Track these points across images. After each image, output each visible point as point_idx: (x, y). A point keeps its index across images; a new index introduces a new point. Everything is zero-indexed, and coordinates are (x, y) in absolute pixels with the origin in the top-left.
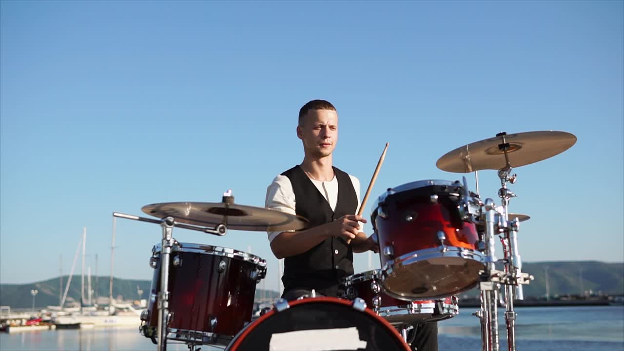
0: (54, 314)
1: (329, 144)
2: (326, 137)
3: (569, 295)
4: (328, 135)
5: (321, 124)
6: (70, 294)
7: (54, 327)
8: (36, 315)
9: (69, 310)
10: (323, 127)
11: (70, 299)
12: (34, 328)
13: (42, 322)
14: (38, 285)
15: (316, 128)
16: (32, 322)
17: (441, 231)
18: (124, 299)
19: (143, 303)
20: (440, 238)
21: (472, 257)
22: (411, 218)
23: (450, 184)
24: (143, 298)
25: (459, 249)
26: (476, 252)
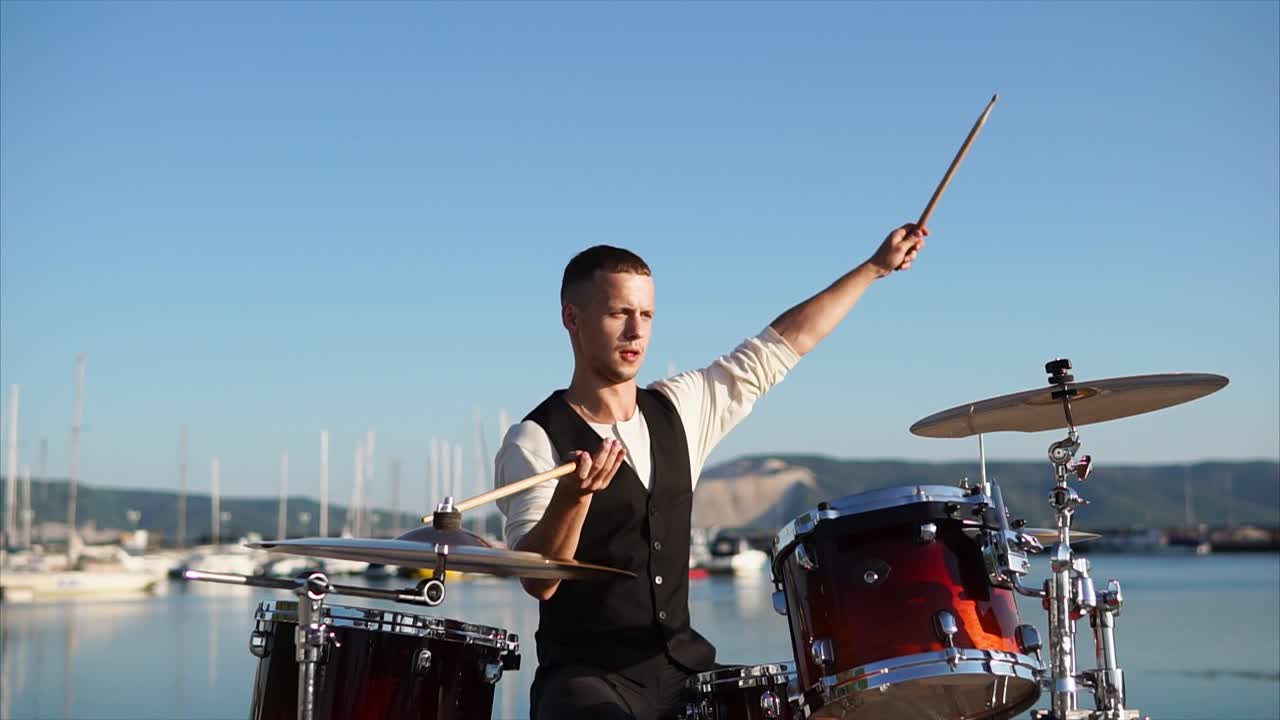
1: (637, 353)
2: (635, 337)
4: (640, 332)
10: (629, 312)
15: (613, 315)
17: (947, 611)
18: (99, 528)
19: (140, 538)
20: (945, 629)
21: (1014, 672)
22: (876, 577)
23: (961, 495)
24: (141, 526)
25: (987, 654)
26: (1021, 658)
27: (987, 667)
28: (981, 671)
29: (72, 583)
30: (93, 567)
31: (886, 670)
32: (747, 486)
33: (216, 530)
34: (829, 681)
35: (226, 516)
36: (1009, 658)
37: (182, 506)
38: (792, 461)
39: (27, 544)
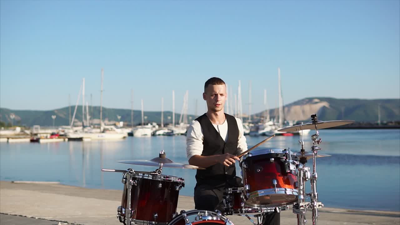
0: (66, 131)
1: (220, 105)
2: (218, 101)
3: (393, 121)
4: (219, 99)
5: (215, 93)
6: (76, 117)
7: (67, 140)
8: (55, 131)
9: (76, 129)
10: (216, 95)
11: (76, 120)
12: (55, 140)
13: (60, 136)
14: (56, 112)
16: (54, 136)
17: (275, 179)
18: (109, 120)
19: (121, 124)
20: (274, 183)
21: (293, 193)
22: (260, 170)
23: (282, 151)
24: (121, 120)
25: (286, 189)
26: (294, 190)
27: (285, 192)
28: (284, 193)
29: (102, 136)
30: (108, 132)
31: (263, 192)
32: (307, 107)
33: (143, 122)
34: (248, 194)
35: (146, 117)
36: (291, 190)
37: (132, 113)
38: (322, 99)
39: (88, 125)
